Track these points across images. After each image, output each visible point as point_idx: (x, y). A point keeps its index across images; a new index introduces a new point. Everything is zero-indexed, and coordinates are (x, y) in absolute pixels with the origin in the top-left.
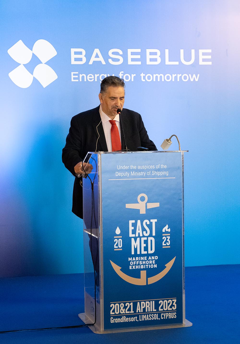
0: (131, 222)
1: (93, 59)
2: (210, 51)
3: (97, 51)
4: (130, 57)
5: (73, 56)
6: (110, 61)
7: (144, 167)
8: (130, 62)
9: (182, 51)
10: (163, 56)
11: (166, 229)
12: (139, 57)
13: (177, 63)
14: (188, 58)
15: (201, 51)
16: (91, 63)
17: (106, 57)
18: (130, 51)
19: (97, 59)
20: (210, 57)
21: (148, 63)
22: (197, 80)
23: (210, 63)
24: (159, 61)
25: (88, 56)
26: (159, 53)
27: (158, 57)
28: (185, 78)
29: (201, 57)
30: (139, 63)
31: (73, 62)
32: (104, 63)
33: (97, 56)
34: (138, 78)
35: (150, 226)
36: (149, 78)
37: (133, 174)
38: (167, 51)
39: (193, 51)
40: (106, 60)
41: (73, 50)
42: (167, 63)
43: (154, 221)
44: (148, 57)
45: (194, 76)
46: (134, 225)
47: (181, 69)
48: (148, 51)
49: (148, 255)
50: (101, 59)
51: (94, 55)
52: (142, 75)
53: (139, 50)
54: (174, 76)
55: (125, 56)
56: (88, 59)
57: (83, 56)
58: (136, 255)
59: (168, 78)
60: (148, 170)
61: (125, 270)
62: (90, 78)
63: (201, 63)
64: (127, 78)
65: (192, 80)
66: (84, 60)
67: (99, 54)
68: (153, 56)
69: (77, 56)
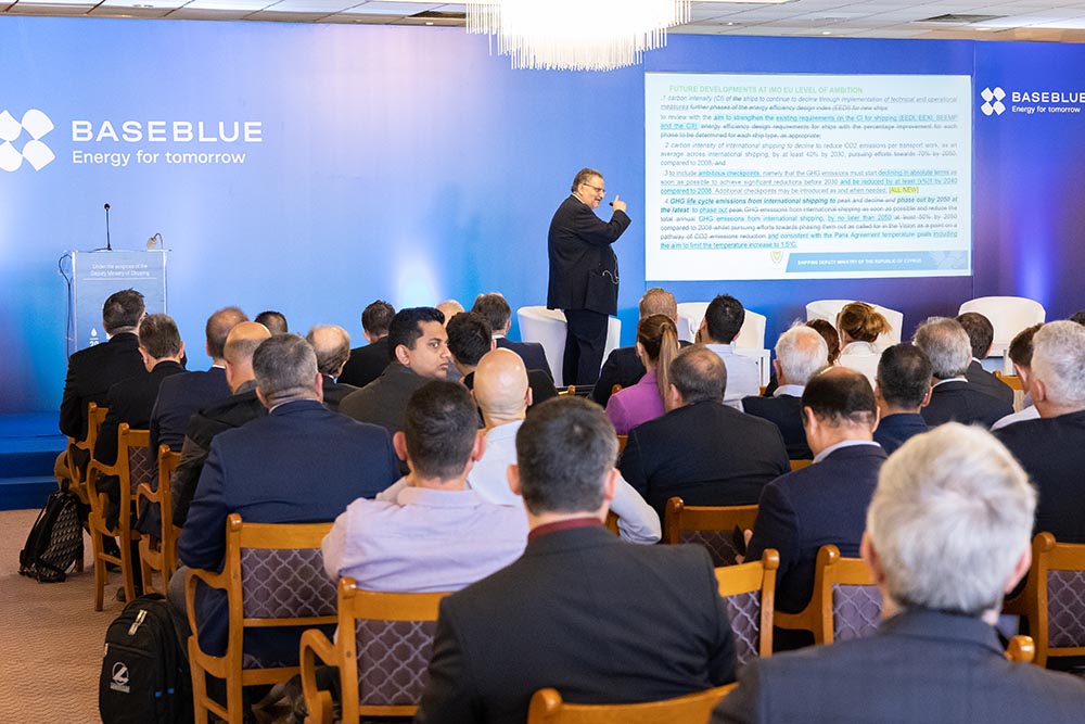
1: (102, 134)
2: (259, 124)
3: (107, 124)
4: (151, 131)
5: (75, 131)
6: (125, 136)
7: (123, 267)
8: (151, 139)
9: (221, 124)
10: (195, 131)
12: (163, 131)
13: (215, 139)
14: (229, 133)
15: (247, 125)
16: (99, 139)
17: (119, 132)
18: (151, 124)
19: (107, 135)
20: (259, 132)
21: (176, 139)
22: (242, 161)
23: (259, 140)
24: (191, 136)
25: (96, 132)
26: (190, 127)
27: (188, 131)
28: (226, 158)
29: (247, 132)
30: (164, 139)
31: (75, 138)
32: (116, 139)
33: (107, 131)
34: (162, 158)
36: (177, 158)
37: (110, 273)
38: (201, 124)
39: (236, 124)
40: (119, 136)
41: (75, 123)
42: (202, 139)
44: (176, 132)
45: (238, 156)
47: (220, 147)
48: (176, 124)
50: (112, 134)
51: (103, 128)
52: (168, 155)
53: (163, 123)
54: (211, 156)
55: (144, 131)
56: (96, 134)
57: (88, 131)
59: (203, 158)
60: (126, 270)
62: (98, 158)
63: (247, 139)
64: (147, 158)
65: (235, 161)
66: (90, 136)
67: (111, 128)
68: (182, 131)
69: (80, 130)
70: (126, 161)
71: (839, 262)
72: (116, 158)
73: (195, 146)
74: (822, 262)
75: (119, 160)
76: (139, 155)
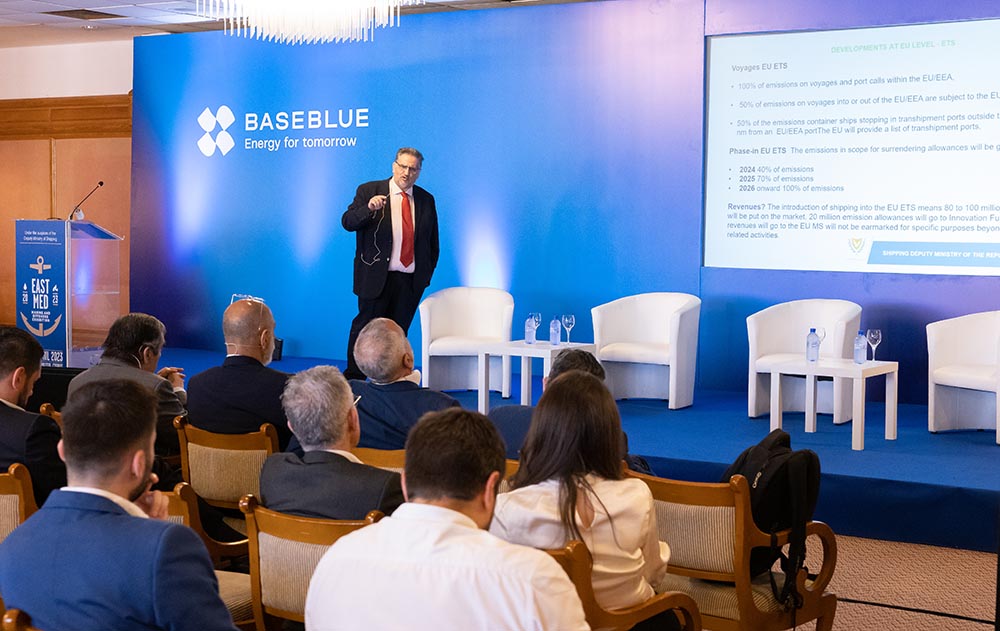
0: (34, 280)
1: (264, 124)
2: (366, 110)
3: (267, 115)
4: (295, 120)
5: (248, 122)
6: (277, 126)
8: (294, 127)
9: (341, 112)
10: (323, 119)
11: (55, 288)
12: (302, 120)
13: (335, 126)
14: (346, 119)
15: (358, 112)
16: (261, 128)
17: (274, 122)
18: (294, 114)
19: (266, 124)
20: (366, 117)
21: (310, 126)
22: (354, 144)
23: (366, 125)
24: (320, 123)
26: (320, 115)
27: (318, 119)
28: (343, 142)
29: (359, 118)
30: (302, 127)
32: (272, 128)
33: (267, 121)
34: (300, 143)
35: (45, 285)
36: (310, 143)
37: (35, 238)
38: (327, 112)
39: (351, 111)
40: (274, 126)
41: (248, 116)
42: (327, 126)
43: (48, 281)
44: (311, 119)
45: (351, 140)
46: (35, 283)
47: (339, 132)
48: (311, 113)
49: (44, 310)
50: (270, 124)
51: (264, 119)
52: (305, 140)
53: (302, 113)
54: (333, 140)
55: (290, 120)
56: (259, 126)
57: (255, 122)
58: (36, 310)
59: (327, 142)
60: (44, 236)
61: (30, 321)
62: (260, 144)
63: (358, 125)
64: (291, 143)
65: (349, 144)
66: (256, 125)
67: (269, 120)
68: (315, 119)
69: (251, 121)
70: (278, 146)
71: (937, 254)
72: (271, 144)
73: (322, 132)
74: (914, 254)
75: (274, 145)
76: (286, 141)
